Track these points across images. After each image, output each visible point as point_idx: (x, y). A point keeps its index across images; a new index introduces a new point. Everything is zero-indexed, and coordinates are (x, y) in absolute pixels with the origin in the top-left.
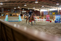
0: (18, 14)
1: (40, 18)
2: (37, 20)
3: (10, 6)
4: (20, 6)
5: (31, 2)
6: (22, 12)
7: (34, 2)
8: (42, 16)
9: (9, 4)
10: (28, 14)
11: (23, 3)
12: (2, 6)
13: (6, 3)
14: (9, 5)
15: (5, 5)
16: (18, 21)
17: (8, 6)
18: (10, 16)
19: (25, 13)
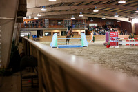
0: (79, 32)
1: (131, 38)
2: (124, 42)
3: (62, 13)
4: (83, 13)
5: (109, 3)
6: (88, 27)
7: (116, 3)
8: (135, 34)
9: (59, 8)
10: (103, 31)
11: (90, 6)
12: (44, 15)
13: (53, 8)
14: (60, 11)
15: (52, 11)
16: (79, 46)
17: (59, 13)
18: (62, 35)
19: (94, 28)
